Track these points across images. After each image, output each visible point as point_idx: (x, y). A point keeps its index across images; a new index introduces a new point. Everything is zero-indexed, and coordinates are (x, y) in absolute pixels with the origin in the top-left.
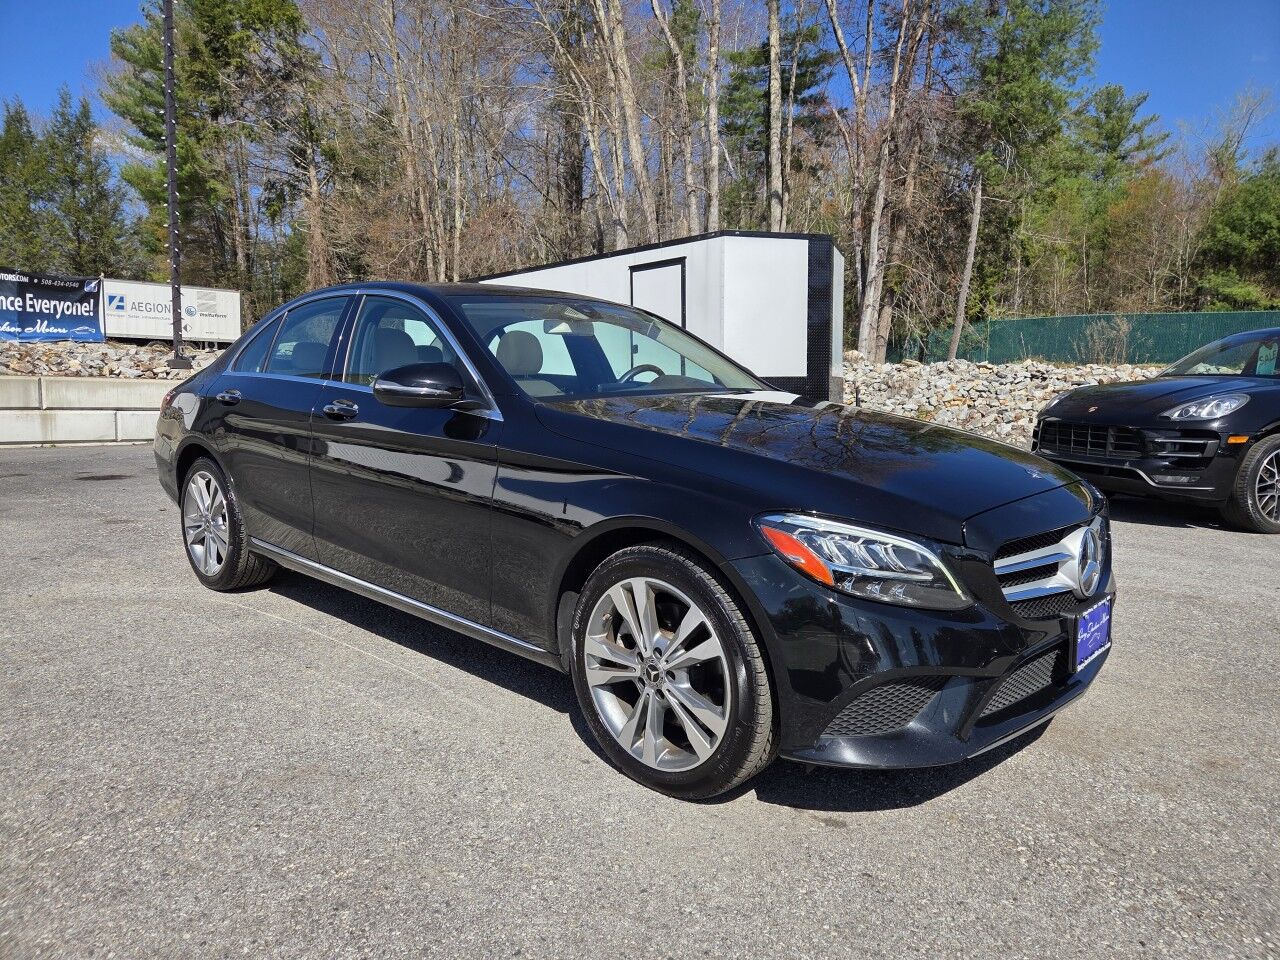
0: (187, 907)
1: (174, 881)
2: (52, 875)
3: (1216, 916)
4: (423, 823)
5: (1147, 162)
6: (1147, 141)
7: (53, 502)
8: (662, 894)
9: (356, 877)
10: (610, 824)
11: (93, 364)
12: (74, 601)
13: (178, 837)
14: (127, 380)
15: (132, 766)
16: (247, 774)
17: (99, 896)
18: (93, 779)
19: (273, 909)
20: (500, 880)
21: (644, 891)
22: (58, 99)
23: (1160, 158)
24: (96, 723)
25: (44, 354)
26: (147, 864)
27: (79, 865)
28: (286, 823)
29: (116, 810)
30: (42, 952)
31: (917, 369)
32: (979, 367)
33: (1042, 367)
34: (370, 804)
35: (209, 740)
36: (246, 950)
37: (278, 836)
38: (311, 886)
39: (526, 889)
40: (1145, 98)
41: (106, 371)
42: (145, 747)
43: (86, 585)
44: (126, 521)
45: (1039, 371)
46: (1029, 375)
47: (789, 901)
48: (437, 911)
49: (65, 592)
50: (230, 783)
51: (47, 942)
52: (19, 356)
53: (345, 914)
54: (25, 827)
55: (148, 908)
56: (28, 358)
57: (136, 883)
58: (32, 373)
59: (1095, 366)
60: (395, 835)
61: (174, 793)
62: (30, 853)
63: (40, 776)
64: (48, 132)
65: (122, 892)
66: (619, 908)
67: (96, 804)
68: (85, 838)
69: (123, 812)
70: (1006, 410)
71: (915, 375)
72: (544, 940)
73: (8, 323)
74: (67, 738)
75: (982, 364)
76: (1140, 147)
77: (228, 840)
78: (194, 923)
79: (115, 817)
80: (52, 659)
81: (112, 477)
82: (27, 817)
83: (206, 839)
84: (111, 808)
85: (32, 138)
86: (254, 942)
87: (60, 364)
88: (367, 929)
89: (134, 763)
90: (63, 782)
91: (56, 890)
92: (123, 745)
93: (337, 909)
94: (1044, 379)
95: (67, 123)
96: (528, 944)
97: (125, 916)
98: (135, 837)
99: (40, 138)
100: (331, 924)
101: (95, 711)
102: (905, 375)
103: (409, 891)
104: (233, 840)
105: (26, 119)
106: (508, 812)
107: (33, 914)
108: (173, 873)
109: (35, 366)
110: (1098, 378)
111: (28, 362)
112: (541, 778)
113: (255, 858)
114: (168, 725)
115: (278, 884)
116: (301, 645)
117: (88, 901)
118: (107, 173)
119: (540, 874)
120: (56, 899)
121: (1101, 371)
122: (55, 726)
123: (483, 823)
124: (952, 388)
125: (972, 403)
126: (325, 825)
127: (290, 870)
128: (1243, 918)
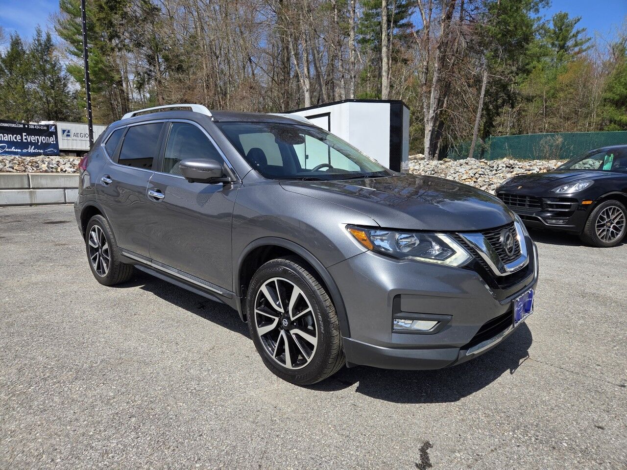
0: (70, 415)
1: (66, 406)
2: (18, 403)
3: (497, 423)
4: (172, 382)
5: (578, 53)
6: (579, 42)
7: (32, 235)
8: (265, 413)
9: (140, 405)
10: (251, 383)
11: (53, 166)
12: (36, 284)
13: (70, 388)
14: (69, 174)
15: (54, 358)
16: (102, 361)
17: (36, 411)
18: (38, 363)
19: (105, 417)
20: (199, 406)
21: (259, 411)
22: (35, 33)
23: (585, 50)
24: (41, 339)
25: (30, 162)
26: (56, 399)
27: (29, 399)
28: (115, 382)
29: (46, 376)
30: (11, 433)
31: (450, 163)
32: (480, 162)
33: (512, 162)
34: (152, 375)
35: (88, 347)
36: (91, 433)
37: (111, 388)
38: (121, 408)
39: (210, 410)
40: (579, 20)
41: (59, 170)
42: (61, 350)
43: (43, 276)
44: (65, 244)
45: (510, 164)
46: (505, 166)
47: (318, 416)
48: (171, 419)
49: (34, 280)
50: (95, 365)
51: (13, 429)
52: (18, 163)
53: (133, 419)
54: (8, 383)
55: (55, 416)
56: (22, 164)
57: (51, 406)
58: (25, 171)
59: (538, 161)
60: (160, 388)
61: (71, 370)
62: (9, 394)
63: (16, 361)
64: (32, 49)
65: (45, 410)
66: (246, 418)
67: (38, 374)
68: (32, 388)
69: (49, 377)
70: (492, 184)
71: (449, 166)
72: (212, 430)
73: (14, 147)
74: (29, 345)
75: (482, 160)
76: (576, 45)
77: (90, 389)
78: (72, 423)
79: (45, 380)
80: (25, 310)
81: (61, 222)
82: (9, 379)
83: (81, 388)
84: (44, 375)
85: (24, 52)
86: (95, 430)
87: (38, 167)
88: (141, 425)
89: (56, 356)
90: (25, 364)
91: (19, 409)
92: (51, 349)
93: (130, 418)
94: (513, 168)
95: (40, 44)
96: (205, 432)
97: (45, 419)
98: (53, 388)
99: (28, 52)
100: (127, 423)
101: (41, 334)
102: (443, 166)
103: (161, 410)
104: (93, 389)
105: (20, 43)
106: (209, 379)
107: (9, 418)
108: (66, 403)
109: (26, 168)
110: (539, 167)
111: (23, 166)
112: (226, 364)
113: (101, 396)
114: (71, 340)
115: (108, 407)
116: (134, 304)
117: (31, 413)
118: (60, 69)
119: (217, 404)
120: (18, 412)
121: (541, 163)
122: (24, 340)
123: (197, 383)
124: (467, 173)
125: (476, 180)
126: (132, 383)
127: (114, 402)
128: (508, 424)
